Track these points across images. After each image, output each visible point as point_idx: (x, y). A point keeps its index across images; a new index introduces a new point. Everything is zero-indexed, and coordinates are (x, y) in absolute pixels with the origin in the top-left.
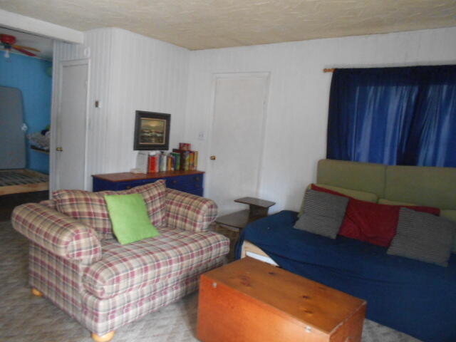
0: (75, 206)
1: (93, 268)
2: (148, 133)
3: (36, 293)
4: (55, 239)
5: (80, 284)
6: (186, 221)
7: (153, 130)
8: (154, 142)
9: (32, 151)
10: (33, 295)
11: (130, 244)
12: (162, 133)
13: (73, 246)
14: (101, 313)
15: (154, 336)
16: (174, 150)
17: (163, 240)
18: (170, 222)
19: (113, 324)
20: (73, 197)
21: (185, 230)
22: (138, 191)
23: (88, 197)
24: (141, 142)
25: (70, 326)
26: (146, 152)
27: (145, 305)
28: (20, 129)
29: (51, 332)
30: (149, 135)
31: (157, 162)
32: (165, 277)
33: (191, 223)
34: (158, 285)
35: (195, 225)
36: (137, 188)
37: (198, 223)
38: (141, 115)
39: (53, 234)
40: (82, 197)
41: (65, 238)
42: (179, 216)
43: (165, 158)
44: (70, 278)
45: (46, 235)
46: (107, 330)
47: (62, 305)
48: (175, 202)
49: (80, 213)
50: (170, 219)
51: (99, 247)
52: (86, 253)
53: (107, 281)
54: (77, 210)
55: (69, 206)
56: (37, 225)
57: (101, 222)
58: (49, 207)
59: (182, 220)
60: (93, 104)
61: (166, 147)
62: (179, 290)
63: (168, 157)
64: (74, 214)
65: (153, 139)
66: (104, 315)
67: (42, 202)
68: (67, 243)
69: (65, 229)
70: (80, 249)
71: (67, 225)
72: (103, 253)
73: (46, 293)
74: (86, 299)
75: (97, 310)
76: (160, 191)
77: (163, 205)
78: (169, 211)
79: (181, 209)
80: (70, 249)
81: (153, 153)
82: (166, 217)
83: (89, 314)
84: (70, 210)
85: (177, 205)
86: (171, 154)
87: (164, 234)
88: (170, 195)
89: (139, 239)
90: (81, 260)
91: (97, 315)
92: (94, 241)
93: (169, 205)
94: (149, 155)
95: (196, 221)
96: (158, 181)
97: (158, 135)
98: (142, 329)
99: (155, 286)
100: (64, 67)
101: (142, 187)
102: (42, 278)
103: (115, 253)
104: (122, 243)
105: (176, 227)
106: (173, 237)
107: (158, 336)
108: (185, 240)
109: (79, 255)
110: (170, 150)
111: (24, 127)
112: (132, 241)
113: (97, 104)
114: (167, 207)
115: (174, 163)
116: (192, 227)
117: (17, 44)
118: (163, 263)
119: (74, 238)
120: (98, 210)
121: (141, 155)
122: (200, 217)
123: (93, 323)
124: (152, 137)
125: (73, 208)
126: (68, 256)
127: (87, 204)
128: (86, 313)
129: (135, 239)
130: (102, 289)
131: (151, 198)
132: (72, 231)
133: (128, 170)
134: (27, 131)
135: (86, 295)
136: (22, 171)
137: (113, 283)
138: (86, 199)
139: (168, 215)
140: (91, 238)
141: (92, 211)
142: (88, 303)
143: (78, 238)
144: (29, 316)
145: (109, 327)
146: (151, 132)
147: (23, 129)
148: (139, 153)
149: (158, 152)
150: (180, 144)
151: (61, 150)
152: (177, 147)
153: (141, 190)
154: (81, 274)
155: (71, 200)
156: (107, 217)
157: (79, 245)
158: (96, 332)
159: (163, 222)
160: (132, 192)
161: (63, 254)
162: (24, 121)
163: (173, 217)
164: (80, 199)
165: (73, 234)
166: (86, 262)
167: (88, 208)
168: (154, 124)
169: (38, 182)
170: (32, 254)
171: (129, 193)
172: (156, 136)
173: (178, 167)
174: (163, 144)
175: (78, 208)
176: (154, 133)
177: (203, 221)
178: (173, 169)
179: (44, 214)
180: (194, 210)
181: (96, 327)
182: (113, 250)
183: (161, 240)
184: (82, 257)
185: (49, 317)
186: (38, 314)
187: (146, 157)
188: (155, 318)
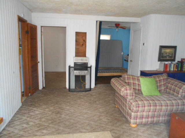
0: (129, 80)
1: (131, 101)
2: (165, 54)
3: (117, 106)
4: (120, 89)
5: (127, 106)
6: (174, 91)
7: (167, 53)
8: (168, 58)
9: (124, 61)
10: (116, 107)
11: (147, 96)
12: (172, 54)
13: (125, 92)
14: (132, 117)
15: (151, 132)
16: (178, 62)
17: (161, 97)
18: (167, 91)
19: (136, 122)
20: (129, 77)
21: (173, 95)
22: (154, 77)
23: (134, 77)
24: (161, 58)
25: (124, 119)
26: (163, 62)
27: (150, 119)
28: (121, 54)
29: (118, 119)
30: (166, 55)
31: (169, 66)
32: (159, 111)
33: (177, 93)
34: (156, 113)
35: (178, 94)
36: (154, 76)
37: (180, 93)
38: (162, 47)
39: (120, 88)
40: (131, 77)
41: (123, 89)
42: (172, 89)
43: (173, 65)
44: (125, 103)
45: (118, 88)
46: (134, 123)
47: (122, 112)
48: (170, 83)
49: (135, 83)
50: (168, 90)
51: (134, 94)
52: (129, 96)
53: (135, 106)
54: (129, 82)
55: (127, 80)
56: (116, 84)
57: (137, 86)
58: (121, 80)
59: (173, 91)
60: (143, 44)
61: (174, 60)
62: (166, 118)
63: (174, 65)
64: (128, 82)
65: (168, 57)
66: (133, 118)
67: (120, 78)
68: (123, 91)
69: (123, 87)
70: (127, 94)
71: (124, 85)
72: (135, 97)
73: (119, 107)
74: (128, 111)
75: (131, 115)
76: (164, 78)
77: (165, 84)
78: (168, 87)
79: (173, 86)
80: (124, 93)
81: (166, 63)
82: (166, 89)
83: (129, 116)
84: (127, 81)
85: (171, 84)
86: (176, 63)
87: (163, 95)
88: (169, 80)
89: (151, 95)
90: (128, 98)
91: (131, 117)
92: (132, 92)
93: (168, 84)
94: (164, 64)
95: (179, 92)
96: (164, 74)
97: (170, 55)
98: (148, 128)
99: (154, 113)
100: (134, 31)
101: (156, 76)
102: (118, 102)
103: (140, 98)
104: (144, 95)
105: (170, 93)
106: (166, 97)
107: (153, 132)
108: (171, 99)
109: (127, 96)
110: (176, 61)
111: (122, 53)
112: (148, 95)
113: (144, 44)
114: (167, 85)
115: (177, 67)
116: (177, 94)
117: (120, 26)
118: (158, 105)
119: (125, 90)
120: (137, 83)
121: (161, 64)
122: (181, 91)
123: (130, 119)
124: (167, 56)
125: (128, 81)
126: (123, 95)
127: (133, 80)
128: (128, 116)
129: (149, 95)
130: (133, 108)
131: (159, 80)
132: (125, 87)
133: (155, 69)
134: (123, 54)
135: (129, 110)
136: (121, 68)
137: (137, 107)
138: (133, 78)
139: (167, 88)
140: (131, 91)
141: (134, 82)
142: (129, 112)
143: (127, 90)
144: (113, 113)
145: (135, 122)
146: (167, 54)
147: (122, 54)
148: (161, 63)
149: (170, 62)
150: (182, 59)
151: (132, 61)
152: (180, 60)
153: (155, 77)
154: (128, 102)
155: (128, 78)
156: (139, 85)
157: (127, 92)
158: (131, 123)
159: (164, 91)
160: (151, 77)
161: (122, 94)
162: (122, 52)
163: (169, 89)
164: (131, 78)
165: (125, 89)
166: (129, 98)
167: (133, 81)
168: (168, 50)
169: (125, 72)
170: (116, 94)
171: (150, 77)
172: (169, 56)
173: (179, 69)
174: (173, 59)
175: (130, 81)
176: (168, 55)
177: (183, 93)
178: (176, 70)
179: (119, 81)
180: (179, 87)
181: (131, 121)
182: (139, 97)
183: (160, 97)
184: (128, 97)
185: (118, 114)
186: (116, 113)
187: (163, 64)
188: (154, 126)
